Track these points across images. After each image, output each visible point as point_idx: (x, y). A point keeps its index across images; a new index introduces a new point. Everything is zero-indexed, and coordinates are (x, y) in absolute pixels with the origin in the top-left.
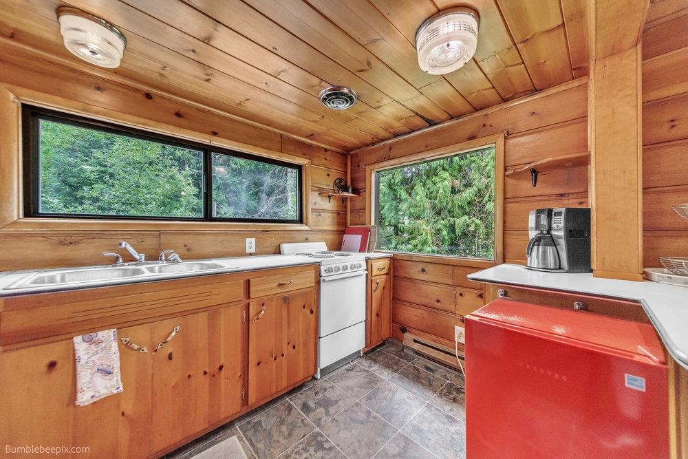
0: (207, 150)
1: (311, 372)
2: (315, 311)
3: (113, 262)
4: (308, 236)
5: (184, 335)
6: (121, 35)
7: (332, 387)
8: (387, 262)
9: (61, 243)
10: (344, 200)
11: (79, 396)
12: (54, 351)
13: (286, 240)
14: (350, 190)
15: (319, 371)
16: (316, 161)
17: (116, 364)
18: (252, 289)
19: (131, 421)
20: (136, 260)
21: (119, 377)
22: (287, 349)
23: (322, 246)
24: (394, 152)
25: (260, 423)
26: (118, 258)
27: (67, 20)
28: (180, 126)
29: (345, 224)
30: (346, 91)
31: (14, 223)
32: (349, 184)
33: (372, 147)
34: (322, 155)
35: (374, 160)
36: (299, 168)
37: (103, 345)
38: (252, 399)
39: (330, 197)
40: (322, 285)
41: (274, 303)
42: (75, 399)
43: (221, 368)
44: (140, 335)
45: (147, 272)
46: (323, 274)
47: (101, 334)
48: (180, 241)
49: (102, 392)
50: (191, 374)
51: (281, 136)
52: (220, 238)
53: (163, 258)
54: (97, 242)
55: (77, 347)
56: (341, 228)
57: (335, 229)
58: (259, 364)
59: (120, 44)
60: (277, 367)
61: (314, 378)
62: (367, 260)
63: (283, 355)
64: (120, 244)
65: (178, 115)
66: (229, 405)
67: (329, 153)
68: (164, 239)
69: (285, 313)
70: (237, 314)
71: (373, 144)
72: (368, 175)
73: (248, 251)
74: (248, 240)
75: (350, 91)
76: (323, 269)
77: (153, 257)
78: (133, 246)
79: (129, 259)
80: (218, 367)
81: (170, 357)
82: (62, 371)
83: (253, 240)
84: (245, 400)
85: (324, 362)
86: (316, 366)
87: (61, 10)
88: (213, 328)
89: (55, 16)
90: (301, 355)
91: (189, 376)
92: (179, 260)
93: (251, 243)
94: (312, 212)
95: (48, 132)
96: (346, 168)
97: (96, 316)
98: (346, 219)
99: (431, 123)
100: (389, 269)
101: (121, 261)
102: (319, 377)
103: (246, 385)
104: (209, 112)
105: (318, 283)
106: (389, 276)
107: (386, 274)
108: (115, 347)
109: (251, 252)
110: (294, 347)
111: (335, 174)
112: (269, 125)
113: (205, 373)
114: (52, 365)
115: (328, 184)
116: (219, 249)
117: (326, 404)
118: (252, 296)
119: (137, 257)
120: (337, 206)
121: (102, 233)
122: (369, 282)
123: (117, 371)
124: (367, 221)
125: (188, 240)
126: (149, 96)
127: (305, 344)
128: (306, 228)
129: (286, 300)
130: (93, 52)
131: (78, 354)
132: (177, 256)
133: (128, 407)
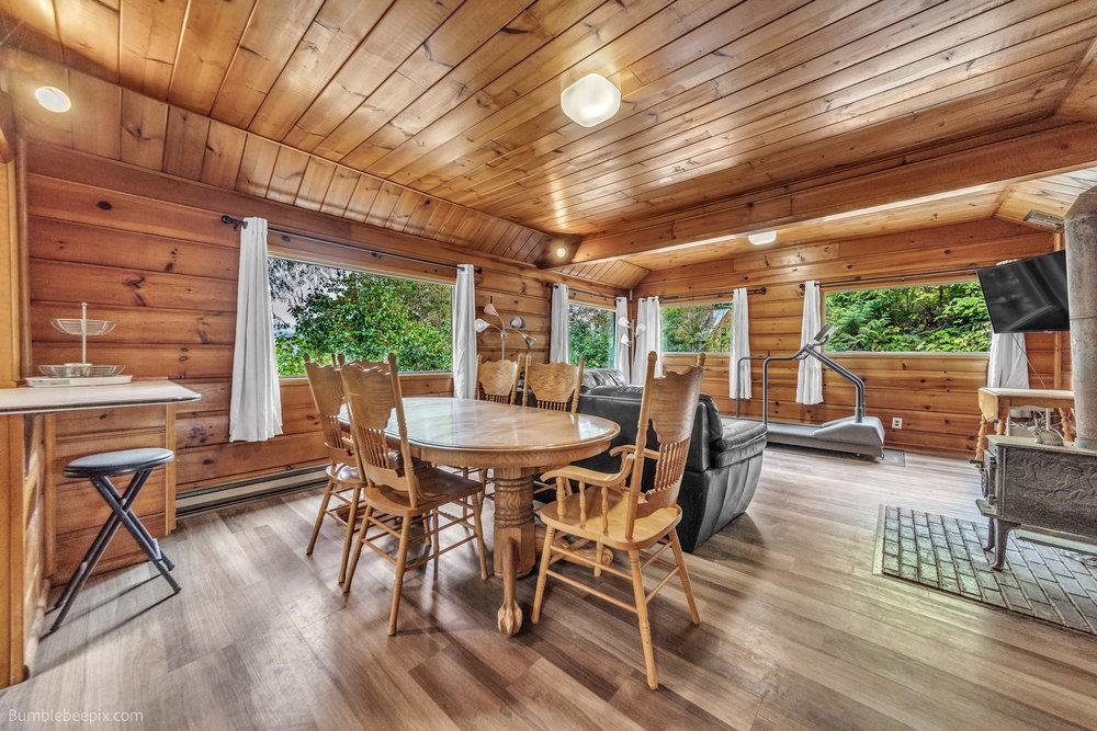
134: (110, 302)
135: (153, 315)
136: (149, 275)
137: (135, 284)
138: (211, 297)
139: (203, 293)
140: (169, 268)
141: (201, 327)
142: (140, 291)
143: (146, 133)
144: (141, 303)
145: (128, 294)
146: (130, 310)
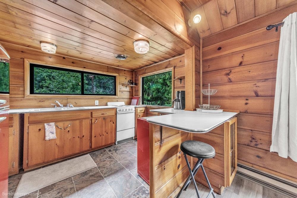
0: (82, 73)
1: (113, 141)
2: (115, 123)
3: (54, 107)
4: (118, 100)
5: (73, 126)
6: (56, 46)
7: (120, 147)
8: (144, 109)
9: (40, 101)
10: (132, 87)
11: (46, 138)
12: (40, 126)
13: (110, 101)
14: (134, 84)
15: (117, 142)
16: (121, 74)
17: (55, 131)
18: (93, 115)
19: (58, 147)
20: (60, 106)
21: (55, 135)
22: (105, 134)
23: (123, 103)
24: (146, 71)
25: (95, 153)
26: (55, 106)
27: (42, 44)
28: (74, 66)
29: (132, 96)
30: (122, 56)
31: (28, 96)
32: (134, 82)
33: (140, 69)
34: (123, 72)
35: (141, 74)
36: (115, 77)
37: (51, 126)
38: (93, 147)
39: (126, 86)
40: (117, 115)
41: (100, 119)
42: (45, 138)
43: (83, 136)
44: (61, 125)
45: (63, 109)
46: (118, 111)
47: (51, 124)
48: (74, 101)
49: (51, 137)
50: (75, 137)
51: (108, 67)
52: (86, 100)
53: (68, 106)
54: (50, 101)
55: (45, 126)
56: (131, 97)
57: (129, 97)
58: (95, 137)
59: (55, 48)
60: (101, 139)
61: (115, 144)
62: (135, 108)
63: (103, 135)
64: (56, 102)
65: (73, 63)
66: (86, 147)
67: (126, 71)
68: (69, 100)
69: (104, 123)
70: (88, 121)
71: (141, 68)
72: (139, 79)
73: (96, 104)
74: (96, 101)
75: (124, 56)
76: (118, 110)
77: (65, 106)
78: (59, 102)
79: (58, 106)
80: (82, 136)
81: (69, 131)
82: (42, 131)
83: (98, 101)
84: (91, 147)
85: (118, 139)
86: (115, 140)
87: (41, 42)
88: (81, 125)
89: (40, 43)
90: (110, 136)
91: (74, 137)
92: (73, 107)
93: (97, 102)
94: (119, 92)
95: (36, 70)
96: (133, 76)
97: (50, 119)
98: (133, 94)
99: (156, 63)
100: (145, 111)
101: (56, 106)
102: (117, 144)
103: (91, 142)
104: (83, 61)
105: (116, 114)
106: (144, 113)
107: (143, 113)
108: (54, 127)
109: (97, 105)
110: (107, 133)
111: (129, 79)
112: (103, 64)
113: (79, 137)
114: (40, 130)
115: (126, 82)
116: (86, 104)
117: (116, 150)
118: (93, 117)
119: (61, 105)
120: (130, 90)
121: (51, 98)
122: (136, 115)
123: (55, 133)
124: (139, 95)
125: (76, 101)
126: (64, 58)
127: (111, 133)
128: (117, 97)
129: (104, 119)
130: (49, 51)
131: (46, 128)
132: (72, 106)
133: (58, 142)
134: (220, 82)
135: (234, 85)
136: (233, 69)
137: (228, 74)
138: (260, 73)
139: (256, 72)
140: (241, 64)
141: (255, 88)
142: (229, 77)
143: (228, 11)
144: (230, 81)
145: (226, 78)
146: (226, 85)
